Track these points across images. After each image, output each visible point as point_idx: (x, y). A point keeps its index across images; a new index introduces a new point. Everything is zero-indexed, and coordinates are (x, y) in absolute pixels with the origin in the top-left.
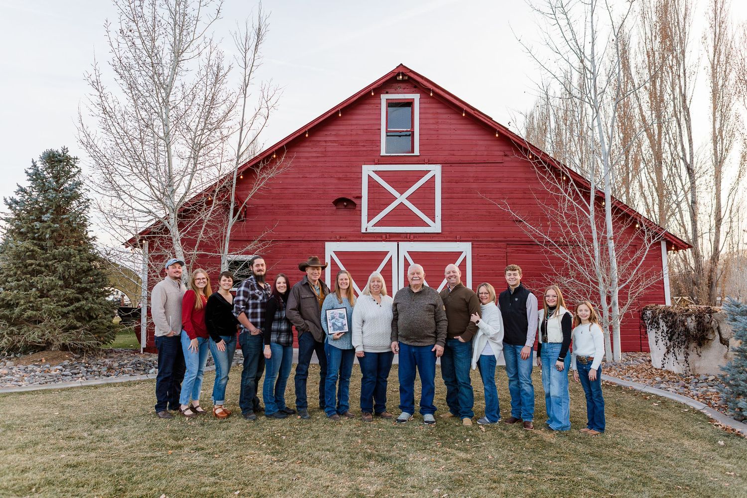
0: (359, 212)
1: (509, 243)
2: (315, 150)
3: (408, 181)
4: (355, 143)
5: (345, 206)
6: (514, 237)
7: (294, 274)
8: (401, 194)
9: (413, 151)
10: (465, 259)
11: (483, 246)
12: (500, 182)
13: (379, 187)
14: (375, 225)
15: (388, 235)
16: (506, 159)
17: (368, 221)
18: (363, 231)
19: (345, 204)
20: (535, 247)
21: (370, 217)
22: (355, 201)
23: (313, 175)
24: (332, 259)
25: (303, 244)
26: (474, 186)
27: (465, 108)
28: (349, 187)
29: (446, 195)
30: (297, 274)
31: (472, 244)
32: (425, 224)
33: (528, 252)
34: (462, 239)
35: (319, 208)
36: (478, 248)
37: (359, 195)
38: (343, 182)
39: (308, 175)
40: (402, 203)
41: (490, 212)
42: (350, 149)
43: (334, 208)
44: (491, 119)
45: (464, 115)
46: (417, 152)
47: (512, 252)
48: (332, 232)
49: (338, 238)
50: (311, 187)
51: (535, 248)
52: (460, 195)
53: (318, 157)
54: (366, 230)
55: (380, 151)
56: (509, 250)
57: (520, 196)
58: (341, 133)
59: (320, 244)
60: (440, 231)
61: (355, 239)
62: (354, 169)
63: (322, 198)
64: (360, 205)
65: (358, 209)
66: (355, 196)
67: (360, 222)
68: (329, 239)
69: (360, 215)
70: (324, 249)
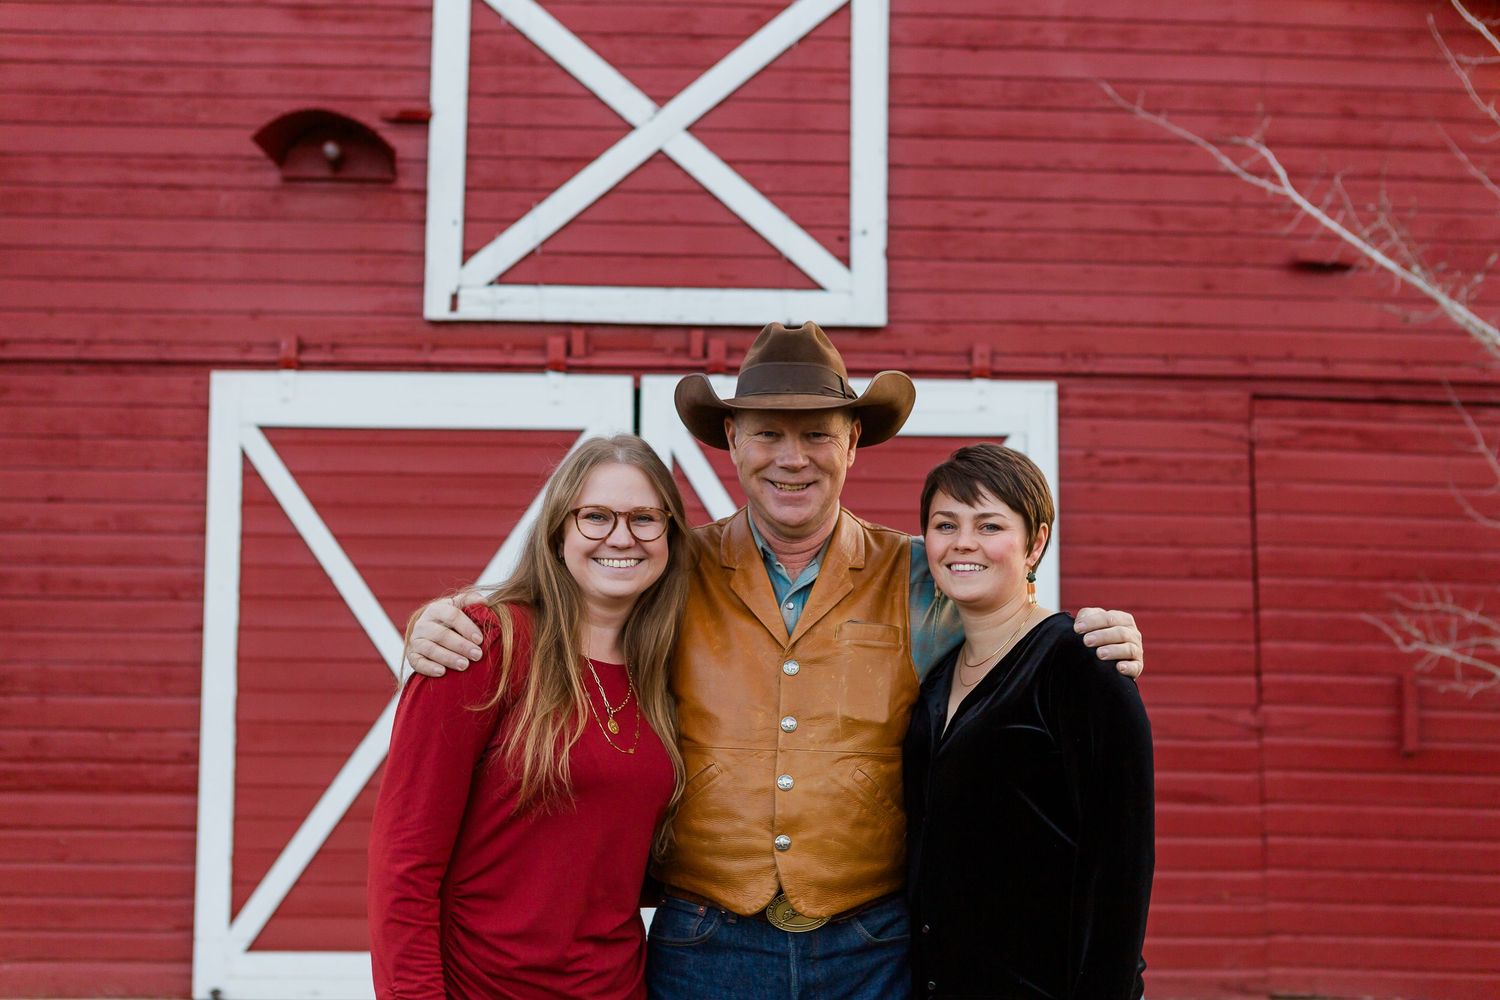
0: (411, 203)
1: (1265, 393)
3: (698, 29)
5: (337, 164)
6: (1289, 357)
7: (21, 560)
8: (661, 99)
11: (1116, 406)
12: (1210, 51)
13: (533, 62)
14: (504, 279)
15: (578, 337)
17: (467, 254)
18: (436, 307)
19: (331, 149)
20: (1406, 412)
21: (477, 233)
22: (396, 138)
24: (250, 473)
25: (84, 385)
26: (1071, 67)
28: (352, 57)
30: (43, 560)
31: (1062, 395)
32: (792, 277)
33: (1370, 442)
34: (1001, 364)
35: (183, 177)
36: (1090, 414)
37: (416, 106)
38: (329, 28)
40: (660, 158)
41: (1157, 218)
43: (272, 176)
47: (1281, 444)
48: (255, 314)
49: (287, 348)
50: (137, 52)
51: (1408, 421)
52: (988, 120)
54: (454, 307)
56: (1264, 427)
57: (1325, 129)
59: (181, 381)
60: (877, 316)
61: (385, 356)
63: (203, 117)
64: (423, 162)
65: (404, 183)
66: (394, 108)
67: (417, 256)
68: (232, 355)
69: (422, 222)
70: (201, 407)
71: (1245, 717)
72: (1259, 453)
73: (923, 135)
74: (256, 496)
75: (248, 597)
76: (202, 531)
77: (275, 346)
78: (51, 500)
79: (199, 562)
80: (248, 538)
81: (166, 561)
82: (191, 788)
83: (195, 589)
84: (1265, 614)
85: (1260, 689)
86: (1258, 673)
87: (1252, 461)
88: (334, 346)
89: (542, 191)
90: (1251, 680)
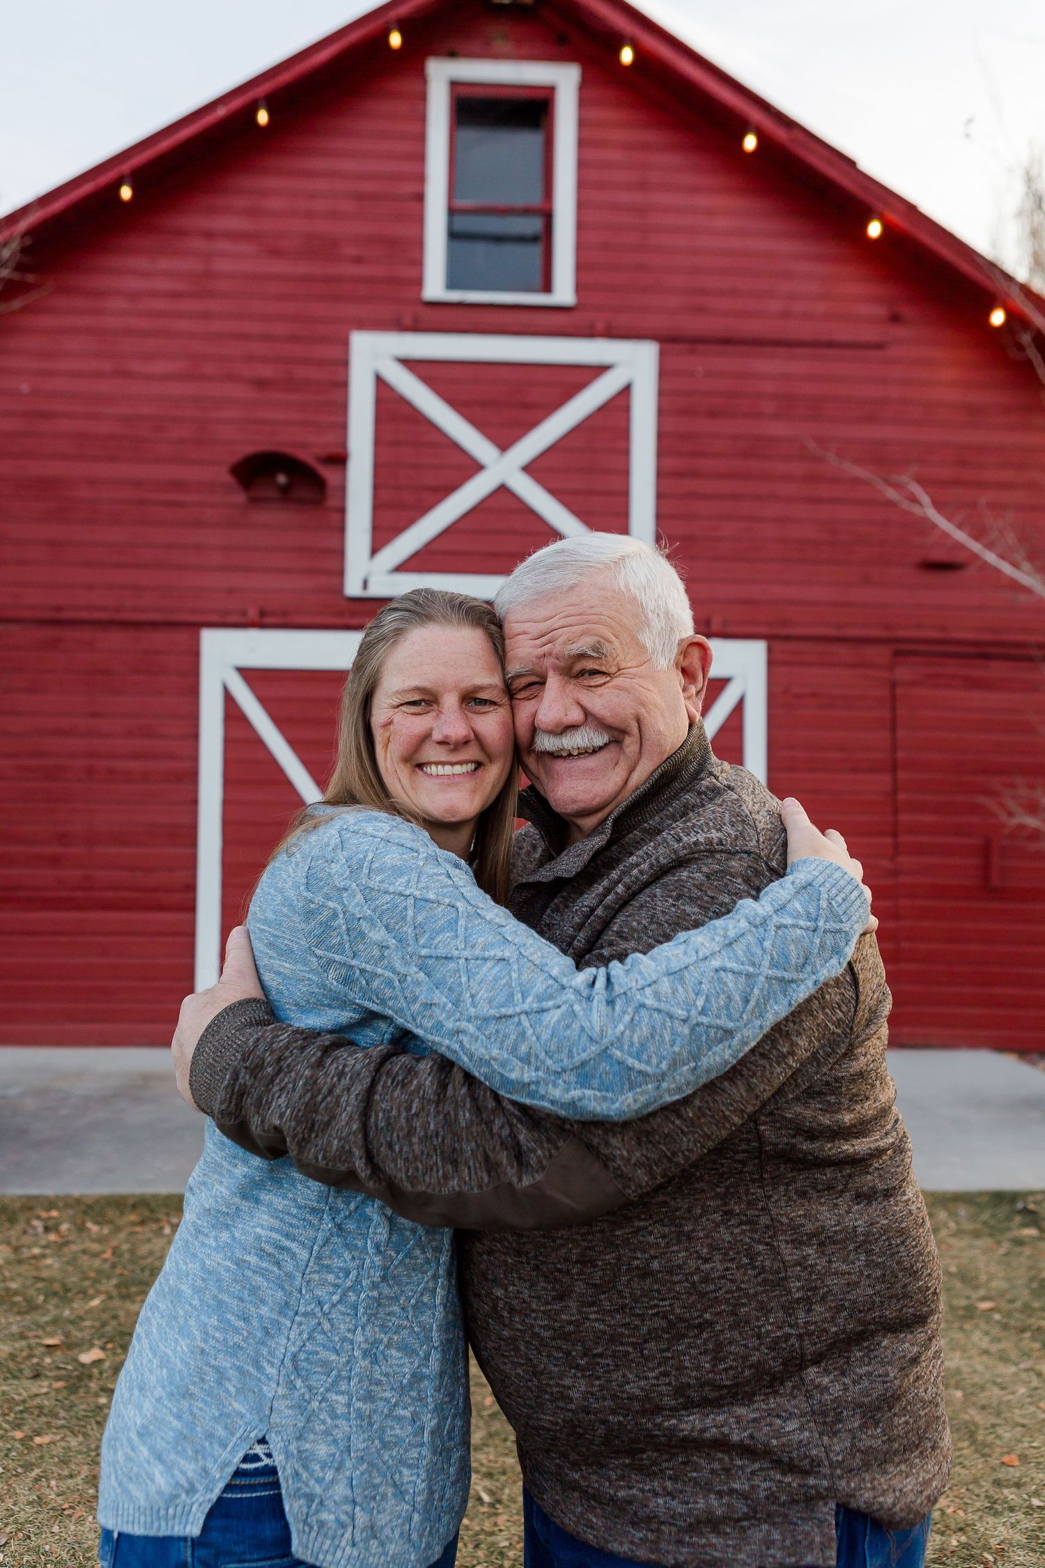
0: (335, 517)
1: (903, 650)
2: (164, 264)
3: (525, 400)
4: (323, 248)
5: (285, 491)
6: (919, 627)
7: (74, 756)
8: (504, 446)
9: (547, 287)
10: (739, 709)
11: (804, 658)
12: (871, 419)
13: (416, 423)
14: (398, 570)
16: (899, 331)
17: (374, 550)
18: (353, 588)
19: (282, 479)
21: (382, 536)
22: (328, 473)
23: (159, 367)
24: (229, 700)
25: (115, 639)
26: (778, 429)
27: (755, 115)
28: (295, 416)
29: (672, 463)
30: (89, 755)
31: (770, 650)
33: (973, 683)
34: (730, 629)
35: (181, 497)
36: (787, 663)
37: (339, 450)
38: (279, 396)
39: (136, 366)
40: (503, 490)
41: (834, 532)
42: (302, 268)
43: (240, 497)
44: (851, 163)
45: (750, 143)
46: (564, 291)
47: (913, 684)
48: (231, 591)
49: (253, 614)
50: (147, 410)
51: (997, 670)
52: (724, 464)
53: (175, 295)
54: (365, 588)
55: (418, 282)
56: (903, 673)
57: (949, 473)
58: (273, 204)
59: (180, 637)
61: (318, 620)
62: (320, 351)
63: (194, 456)
64: (342, 489)
65: (332, 502)
66: (323, 452)
67: (340, 553)
68: (214, 618)
69: (341, 529)
70: (195, 654)
71: (886, 864)
72: (899, 691)
73: (677, 474)
74: (233, 713)
75: (229, 781)
76: (195, 736)
77: (244, 613)
78: (95, 715)
79: (194, 758)
80: (228, 742)
81: (171, 756)
82: (190, 907)
83: (192, 776)
84: (902, 796)
85: (896, 846)
86: (895, 834)
87: (894, 697)
88: (285, 613)
89: (423, 509)
90: (888, 840)
